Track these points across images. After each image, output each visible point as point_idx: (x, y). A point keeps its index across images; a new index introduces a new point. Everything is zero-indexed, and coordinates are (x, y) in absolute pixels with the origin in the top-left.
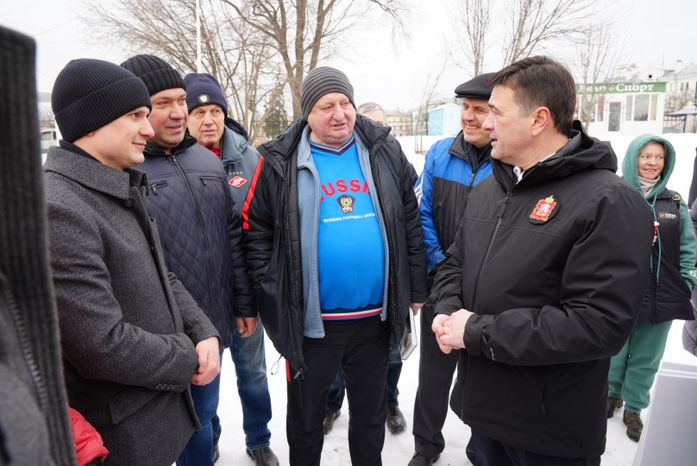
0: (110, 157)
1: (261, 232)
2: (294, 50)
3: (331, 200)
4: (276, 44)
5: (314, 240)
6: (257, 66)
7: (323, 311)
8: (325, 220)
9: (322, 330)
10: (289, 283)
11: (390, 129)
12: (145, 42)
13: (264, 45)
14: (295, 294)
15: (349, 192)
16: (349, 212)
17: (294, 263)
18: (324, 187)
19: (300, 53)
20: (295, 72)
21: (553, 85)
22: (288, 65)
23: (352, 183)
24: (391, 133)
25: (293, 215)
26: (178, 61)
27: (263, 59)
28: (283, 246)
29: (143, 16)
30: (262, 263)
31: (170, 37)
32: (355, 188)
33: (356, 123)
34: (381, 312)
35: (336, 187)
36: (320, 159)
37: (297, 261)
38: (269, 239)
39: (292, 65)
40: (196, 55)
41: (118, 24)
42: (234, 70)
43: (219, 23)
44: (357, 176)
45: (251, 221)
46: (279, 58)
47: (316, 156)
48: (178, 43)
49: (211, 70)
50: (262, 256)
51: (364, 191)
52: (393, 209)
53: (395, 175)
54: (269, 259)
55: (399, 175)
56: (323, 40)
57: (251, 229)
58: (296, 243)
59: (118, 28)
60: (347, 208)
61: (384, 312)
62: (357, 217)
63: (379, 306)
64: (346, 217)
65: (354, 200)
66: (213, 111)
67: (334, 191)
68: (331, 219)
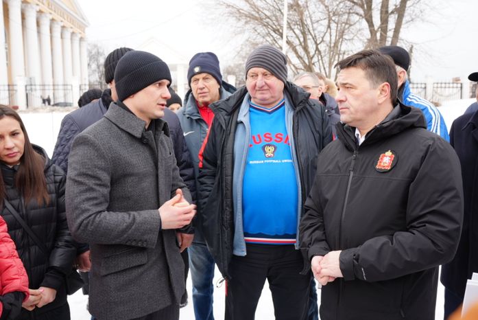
0: (142, 111)
1: (210, 169)
2: (379, 16)
3: (258, 148)
4: (361, 12)
6: (341, 34)
7: (246, 235)
8: (251, 162)
9: (245, 249)
10: (223, 209)
11: (310, 95)
12: (248, 19)
13: (349, 13)
15: (273, 142)
16: (270, 157)
17: (226, 193)
18: (254, 137)
19: (384, 21)
20: (378, 35)
22: (373, 32)
23: (276, 136)
24: (310, 97)
25: (228, 157)
26: (273, 34)
27: (347, 26)
28: (220, 181)
31: (268, 14)
32: (278, 140)
34: (295, 242)
35: (263, 138)
37: (229, 192)
39: (376, 28)
40: (289, 24)
41: (229, 6)
42: (323, 38)
44: (282, 131)
45: (204, 162)
46: (365, 24)
47: (253, 114)
48: (274, 18)
49: (302, 40)
50: (209, 188)
51: (286, 142)
53: (315, 133)
55: (318, 132)
56: (408, 4)
57: (204, 167)
58: (229, 178)
59: (228, 10)
60: (269, 154)
61: (298, 242)
62: (277, 161)
63: (294, 236)
64: (268, 161)
65: (275, 148)
66: (204, 79)
67: (260, 141)
68: (255, 162)
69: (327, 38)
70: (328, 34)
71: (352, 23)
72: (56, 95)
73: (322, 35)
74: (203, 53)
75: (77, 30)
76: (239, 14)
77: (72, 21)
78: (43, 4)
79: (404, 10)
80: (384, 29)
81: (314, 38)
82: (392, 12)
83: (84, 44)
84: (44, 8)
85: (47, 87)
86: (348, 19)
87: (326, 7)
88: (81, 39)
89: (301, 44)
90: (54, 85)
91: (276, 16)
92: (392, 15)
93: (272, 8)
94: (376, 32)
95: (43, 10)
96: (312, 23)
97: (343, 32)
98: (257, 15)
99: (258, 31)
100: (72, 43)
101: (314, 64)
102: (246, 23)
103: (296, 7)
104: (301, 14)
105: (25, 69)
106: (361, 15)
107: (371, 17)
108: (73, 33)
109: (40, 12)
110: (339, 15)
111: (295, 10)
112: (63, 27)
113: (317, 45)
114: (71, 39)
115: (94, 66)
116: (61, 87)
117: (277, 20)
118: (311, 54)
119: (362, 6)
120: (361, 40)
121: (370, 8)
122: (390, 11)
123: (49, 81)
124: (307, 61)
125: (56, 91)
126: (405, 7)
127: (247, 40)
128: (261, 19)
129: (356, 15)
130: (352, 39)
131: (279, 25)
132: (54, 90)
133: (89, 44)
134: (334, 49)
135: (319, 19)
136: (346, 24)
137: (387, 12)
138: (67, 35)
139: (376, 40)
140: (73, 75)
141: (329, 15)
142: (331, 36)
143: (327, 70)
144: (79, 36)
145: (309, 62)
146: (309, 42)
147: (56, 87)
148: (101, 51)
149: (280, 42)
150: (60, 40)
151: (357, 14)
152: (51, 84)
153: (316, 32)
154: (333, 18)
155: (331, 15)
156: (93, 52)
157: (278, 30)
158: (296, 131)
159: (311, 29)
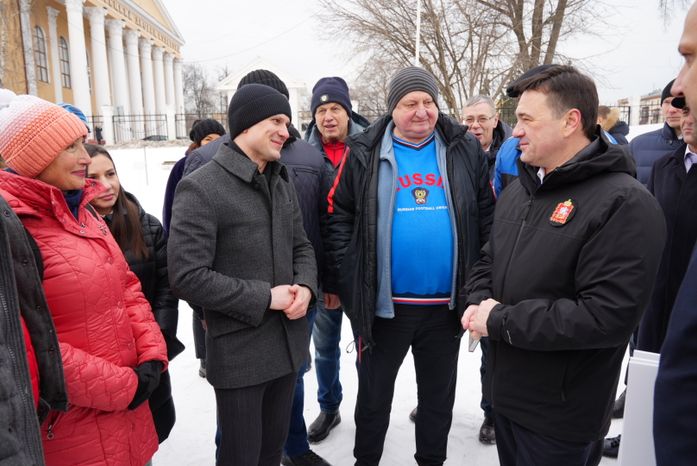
1: (343, 215)
2: (531, 27)
3: (406, 192)
4: (510, 22)
5: (389, 225)
6: (485, 50)
7: (394, 295)
8: (399, 210)
9: (392, 310)
10: (364, 263)
11: (467, 127)
12: (373, 32)
13: (495, 23)
14: (369, 273)
15: (424, 186)
16: (422, 203)
18: (401, 179)
19: (537, 32)
20: (530, 49)
21: (582, 92)
22: (523, 47)
23: (427, 178)
26: (403, 50)
27: (492, 40)
28: (361, 230)
29: (372, 7)
30: (342, 244)
31: (396, 25)
32: (430, 182)
33: (438, 122)
34: (449, 301)
35: (412, 180)
36: (399, 154)
37: (372, 244)
38: (351, 223)
39: (527, 41)
40: (422, 37)
41: (350, 17)
42: (462, 54)
43: (446, 6)
44: (433, 171)
45: (336, 206)
46: (513, 36)
47: (397, 150)
48: (404, 31)
49: (437, 56)
51: (439, 184)
52: (464, 204)
54: (349, 240)
56: (567, 11)
57: (335, 212)
58: (372, 227)
59: (348, 22)
60: (420, 200)
61: (452, 301)
62: (430, 208)
63: (448, 295)
64: (419, 208)
65: (427, 192)
66: (333, 109)
67: (409, 183)
68: (404, 209)
69: (468, 54)
70: (469, 49)
71: (498, 36)
72: (148, 127)
73: (462, 51)
74: (330, 79)
75: (170, 50)
76: (361, 26)
77: (163, 39)
78: (130, 19)
79: (561, 19)
80: (537, 42)
81: (453, 55)
82: (547, 22)
83: (179, 67)
84: (131, 24)
85: (137, 118)
86: (493, 31)
87: (467, 16)
88: (175, 60)
89: (436, 62)
90: (145, 116)
91: (406, 29)
92: (547, 25)
93: (401, 18)
94: (528, 45)
95: (130, 27)
96: (450, 36)
97: (488, 46)
98: (384, 28)
99: (386, 47)
100: (164, 65)
101: (452, 85)
102: (371, 37)
103: (429, 16)
104: (437, 25)
105: (111, 97)
106: (509, 26)
107: (521, 28)
108: (165, 53)
109: (127, 29)
110: (483, 26)
111: (429, 21)
112: (154, 46)
113: (456, 62)
114: (164, 61)
115: (190, 92)
116: (153, 118)
117: (408, 34)
118: (449, 73)
119: (510, 15)
120: (509, 55)
121: (520, 17)
122: (544, 19)
123: (139, 110)
124: (443, 82)
125: (148, 123)
126: (563, 15)
127: (372, 58)
128: (389, 33)
129: (502, 26)
130: (499, 55)
131: (410, 39)
132: (145, 121)
133: (184, 66)
134: (477, 67)
135: (457, 31)
136: (491, 36)
137: (541, 21)
138: (159, 56)
139: (527, 56)
140: (167, 102)
141: (471, 26)
142: (472, 51)
143: (468, 92)
144: (174, 56)
145: (446, 83)
146: (446, 58)
147: (148, 118)
148: (198, 73)
149: (411, 60)
150: (150, 61)
151: (504, 24)
152: (142, 113)
153: (455, 47)
154: (475, 30)
155: (473, 25)
156: (190, 75)
157: (409, 45)
158: (450, 172)
159: (448, 43)
